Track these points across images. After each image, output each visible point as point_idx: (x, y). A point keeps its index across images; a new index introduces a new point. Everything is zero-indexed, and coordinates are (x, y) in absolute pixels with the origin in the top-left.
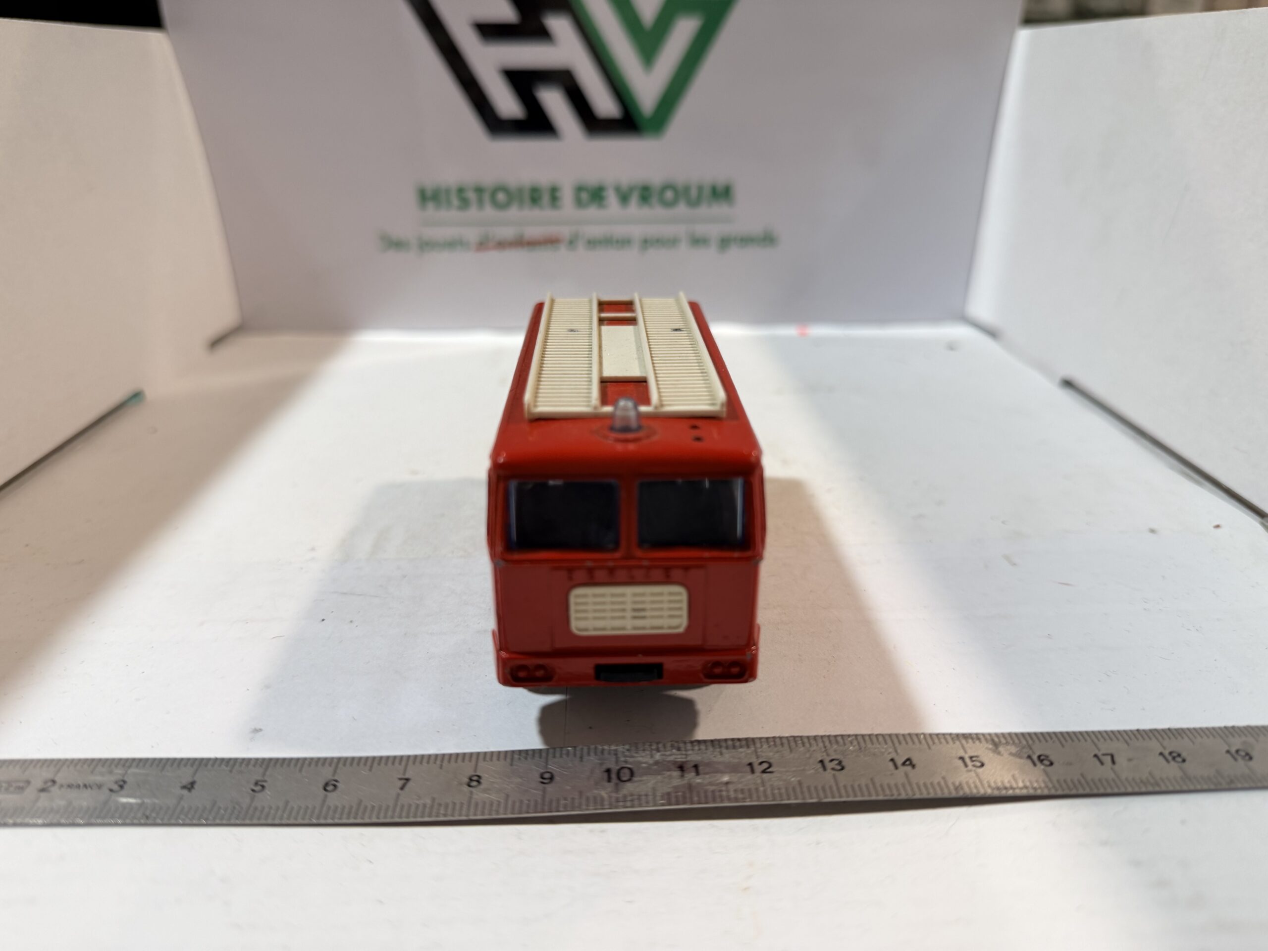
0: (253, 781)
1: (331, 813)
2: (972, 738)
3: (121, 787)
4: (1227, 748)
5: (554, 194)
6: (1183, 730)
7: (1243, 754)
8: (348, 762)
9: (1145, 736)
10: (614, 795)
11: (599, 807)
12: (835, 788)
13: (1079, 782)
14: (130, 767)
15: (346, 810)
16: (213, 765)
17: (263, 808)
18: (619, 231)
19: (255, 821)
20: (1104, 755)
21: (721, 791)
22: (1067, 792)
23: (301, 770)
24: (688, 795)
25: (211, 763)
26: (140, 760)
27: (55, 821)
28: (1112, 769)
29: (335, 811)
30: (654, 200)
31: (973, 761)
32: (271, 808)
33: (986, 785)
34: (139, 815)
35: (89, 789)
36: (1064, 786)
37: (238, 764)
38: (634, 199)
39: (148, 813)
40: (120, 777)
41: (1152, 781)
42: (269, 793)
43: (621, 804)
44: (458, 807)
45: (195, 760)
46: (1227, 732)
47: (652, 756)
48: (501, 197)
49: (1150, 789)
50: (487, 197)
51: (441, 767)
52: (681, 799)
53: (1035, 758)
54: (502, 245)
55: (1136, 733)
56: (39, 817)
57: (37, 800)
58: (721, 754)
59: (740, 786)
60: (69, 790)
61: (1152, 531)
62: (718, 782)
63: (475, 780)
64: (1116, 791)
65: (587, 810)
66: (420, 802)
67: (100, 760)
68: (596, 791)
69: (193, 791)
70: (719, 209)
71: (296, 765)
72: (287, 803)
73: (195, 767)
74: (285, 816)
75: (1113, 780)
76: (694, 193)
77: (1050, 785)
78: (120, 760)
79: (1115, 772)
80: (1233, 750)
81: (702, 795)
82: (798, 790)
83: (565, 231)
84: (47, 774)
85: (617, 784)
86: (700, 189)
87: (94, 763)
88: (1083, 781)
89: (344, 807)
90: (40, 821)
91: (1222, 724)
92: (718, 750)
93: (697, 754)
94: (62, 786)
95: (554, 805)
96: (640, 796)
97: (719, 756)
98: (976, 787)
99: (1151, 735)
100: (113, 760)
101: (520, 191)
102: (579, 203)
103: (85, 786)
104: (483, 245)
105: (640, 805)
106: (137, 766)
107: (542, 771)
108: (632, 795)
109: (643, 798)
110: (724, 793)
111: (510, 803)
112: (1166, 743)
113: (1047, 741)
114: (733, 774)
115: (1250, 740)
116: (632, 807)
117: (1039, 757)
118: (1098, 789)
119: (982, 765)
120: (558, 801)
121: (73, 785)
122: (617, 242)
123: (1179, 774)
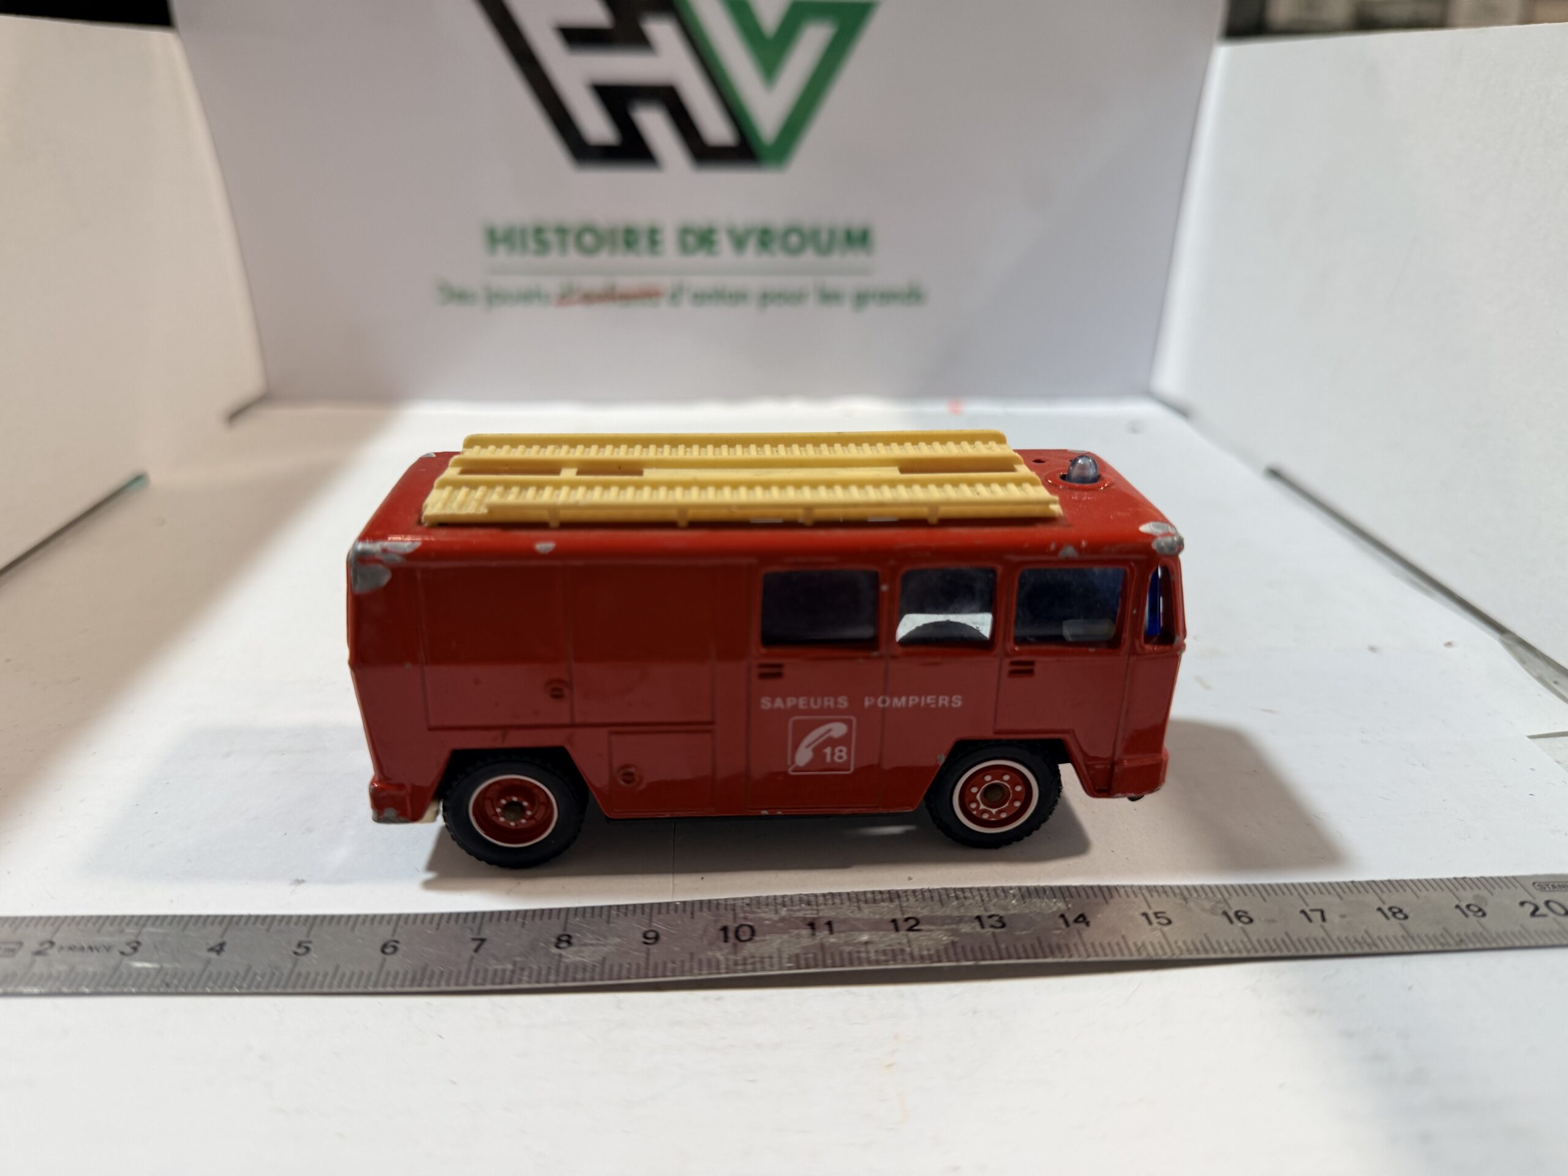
0: (295, 943)
1: (391, 979)
2: (1157, 891)
3: (135, 949)
4: (1457, 902)
5: (653, 237)
6: (1404, 881)
7: (1476, 909)
8: (410, 920)
9: (1362, 889)
10: (732, 957)
11: (714, 971)
12: (994, 948)
13: (1284, 942)
14: (144, 925)
15: (409, 976)
16: (246, 923)
17: (309, 974)
18: (733, 283)
19: (299, 990)
20: (1312, 910)
21: (859, 952)
22: (1269, 954)
23: (353, 929)
24: (820, 957)
25: (243, 920)
26: (157, 917)
27: (54, 990)
28: (1322, 927)
29: (395, 978)
30: (776, 246)
31: (1158, 918)
32: (317, 974)
33: (1174, 946)
34: (158, 982)
35: (95, 952)
36: (1266, 946)
37: (276, 923)
38: (752, 244)
39: (168, 979)
40: (132, 938)
41: (1369, 940)
42: (315, 956)
43: (740, 967)
44: (544, 972)
45: (224, 917)
46: (1457, 884)
47: (776, 912)
48: (588, 239)
49: (1367, 950)
50: (571, 239)
51: (523, 925)
52: (812, 963)
53: (1231, 914)
54: (590, 298)
55: (1350, 885)
56: (35, 985)
57: (32, 964)
58: (859, 908)
59: (881, 946)
60: (71, 952)
61: (1373, 649)
62: (856, 941)
63: (565, 940)
64: (1326, 952)
65: (700, 974)
66: (499, 967)
67: (108, 917)
68: (710, 953)
69: (224, 955)
70: (855, 258)
71: (347, 923)
72: (337, 968)
73: (224, 926)
74: (335, 983)
75: (1323, 940)
76: (824, 237)
77: (1249, 946)
78: (133, 917)
79: (1325, 931)
80: (1463, 905)
81: (837, 958)
82: (951, 952)
83: (666, 282)
84: (44, 934)
85: (735, 945)
86: (832, 233)
87: (100, 922)
88: (1287, 940)
89: (406, 974)
90: (36, 990)
91: (1451, 875)
92: (856, 904)
93: (831, 909)
94: (61, 948)
95: (660, 969)
96: (762, 958)
97: (857, 912)
98: (1162, 947)
99: (1368, 887)
100: (124, 917)
101: (613, 232)
102: (684, 248)
103: (91, 948)
104: (566, 298)
105: (763, 969)
106: (153, 924)
107: (645, 929)
108: (753, 957)
109: (767, 960)
110: (863, 955)
111: (607, 966)
112: (1384, 897)
113: (1245, 894)
114: (873, 932)
115: (1484, 893)
116: (754, 970)
117: (1236, 913)
118: (1306, 950)
119: (1170, 922)
120: (665, 963)
121: (75, 947)
122: (731, 296)
123: (1400, 933)
